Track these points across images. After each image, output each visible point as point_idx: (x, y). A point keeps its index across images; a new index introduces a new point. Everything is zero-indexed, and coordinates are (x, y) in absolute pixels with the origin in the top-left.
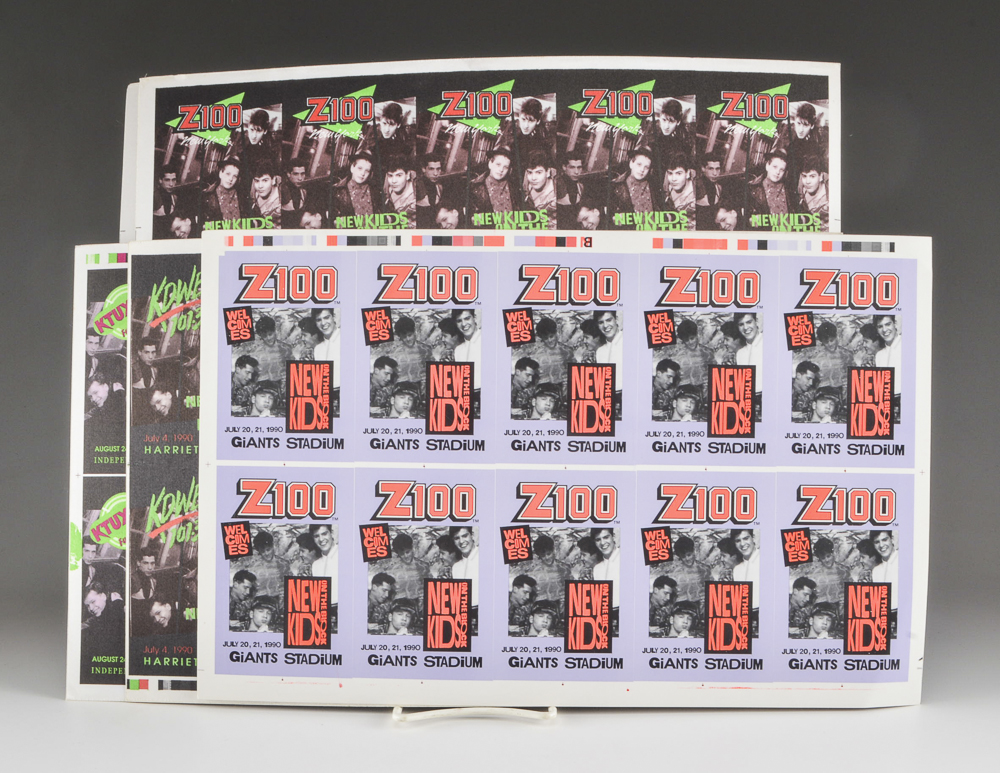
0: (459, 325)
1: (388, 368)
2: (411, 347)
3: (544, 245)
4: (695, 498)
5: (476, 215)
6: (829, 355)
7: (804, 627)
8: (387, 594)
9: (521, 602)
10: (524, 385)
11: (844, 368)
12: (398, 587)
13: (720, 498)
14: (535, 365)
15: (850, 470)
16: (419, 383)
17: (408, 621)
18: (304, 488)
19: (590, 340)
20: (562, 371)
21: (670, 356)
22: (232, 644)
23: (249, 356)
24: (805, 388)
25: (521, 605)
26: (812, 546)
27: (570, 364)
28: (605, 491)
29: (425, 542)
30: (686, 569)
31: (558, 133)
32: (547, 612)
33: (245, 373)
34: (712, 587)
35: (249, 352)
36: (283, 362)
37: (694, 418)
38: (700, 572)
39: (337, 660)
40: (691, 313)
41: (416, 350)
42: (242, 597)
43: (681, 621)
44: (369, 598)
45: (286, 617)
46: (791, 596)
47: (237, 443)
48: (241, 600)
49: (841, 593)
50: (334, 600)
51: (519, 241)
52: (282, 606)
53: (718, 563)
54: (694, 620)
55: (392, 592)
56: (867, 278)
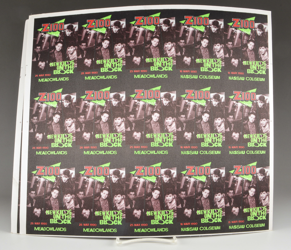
5: (147, 59)
31: (176, 31)
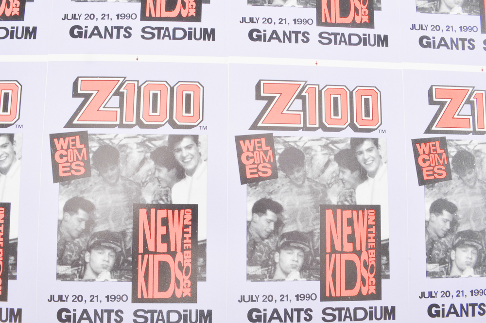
4: (303, 98)
8: (83, 226)
9: (263, 235)
13: (336, 99)
25: (263, 239)
28: (188, 88)
29: (136, 155)
30: (295, 189)
34: (329, 213)
38: (313, 192)
39: (15, 316)
43: (289, 258)
53: (336, 181)
54: (306, 256)
55: (90, 223)
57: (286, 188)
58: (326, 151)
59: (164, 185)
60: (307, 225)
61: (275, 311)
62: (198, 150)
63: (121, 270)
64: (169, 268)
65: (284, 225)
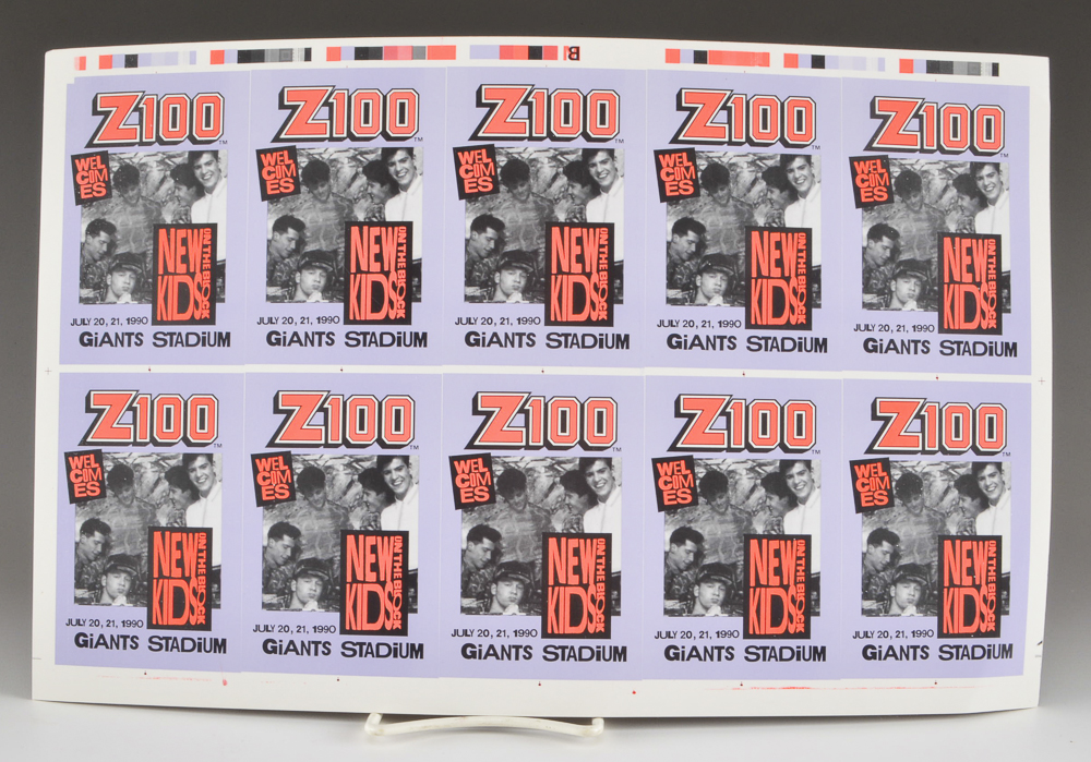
0: (392, 169)
1: (291, 232)
2: (325, 202)
3: (512, 58)
4: (728, 415)
6: (912, 215)
7: (883, 600)
8: (289, 552)
9: (480, 564)
10: (483, 253)
11: (933, 234)
12: (304, 542)
13: (764, 416)
14: (498, 226)
15: (944, 377)
16: (335, 252)
17: (319, 590)
18: (175, 402)
19: (577, 189)
20: (537, 234)
21: (691, 213)
22: (78, 622)
23: (104, 220)
24: (880, 261)
25: (478, 569)
26: (894, 484)
27: (549, 224)
28: (600, 404)
29: (342, 478)
30: (717, 517)
32: (517, 579)
33: (99, 242)
34: (754, 543)
35: (104, 214)
36: (149, 226)
37: (726, 301)
38: (737, 521)
39: (220, 646)
40: (721, 154)
41: (331, 205)
42: (91, 557)
43: (710, 592)
44: (264, 558)
45: (150, 584)
46: (864, 555)
47: (86, 340)
48: (90, 561)
49: (933, 550)
50: (215, 561)
51: (476, 53)
52: (145, 569)
53: (762, 509)
54: (728, 590)
55: (296, 550)
56: (961, 111)
57: (707, 515)
58: (752, 475)
59: (575, 512)
60: (730, 556)
61: (694, 648)
62: (611, 474)
63: (530, 603)
64: (581, 602)
65: (704, 557)
